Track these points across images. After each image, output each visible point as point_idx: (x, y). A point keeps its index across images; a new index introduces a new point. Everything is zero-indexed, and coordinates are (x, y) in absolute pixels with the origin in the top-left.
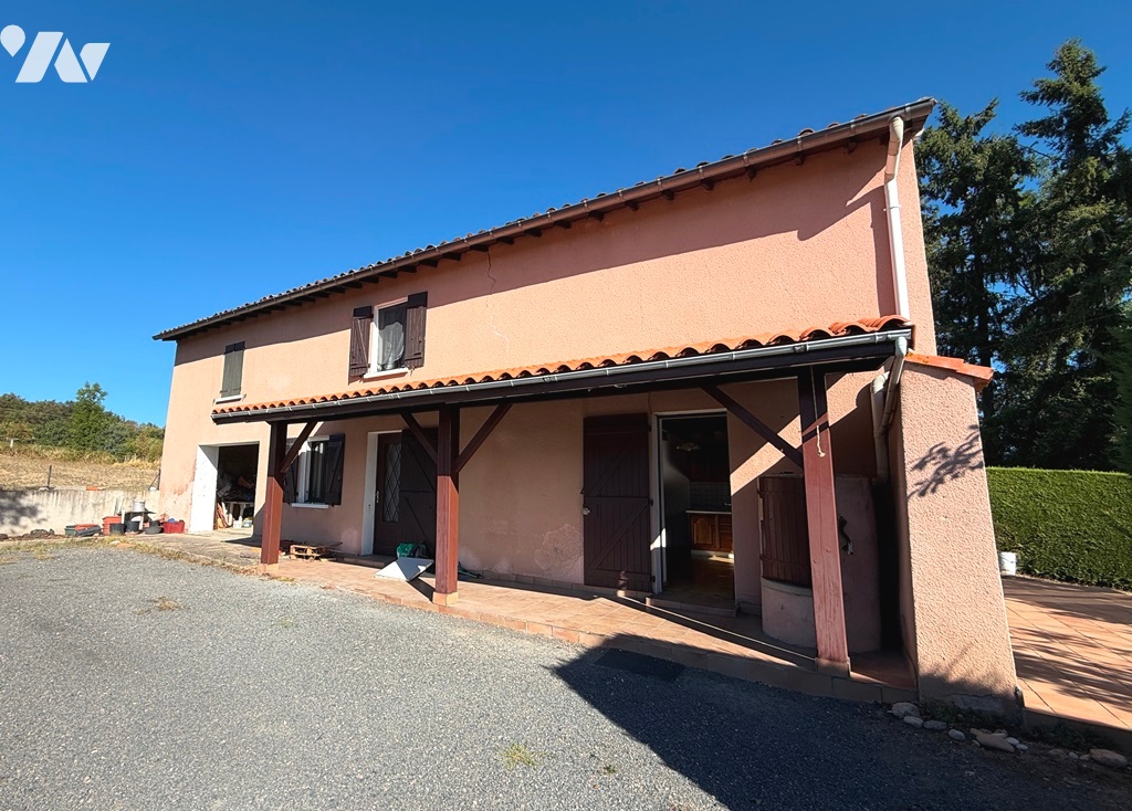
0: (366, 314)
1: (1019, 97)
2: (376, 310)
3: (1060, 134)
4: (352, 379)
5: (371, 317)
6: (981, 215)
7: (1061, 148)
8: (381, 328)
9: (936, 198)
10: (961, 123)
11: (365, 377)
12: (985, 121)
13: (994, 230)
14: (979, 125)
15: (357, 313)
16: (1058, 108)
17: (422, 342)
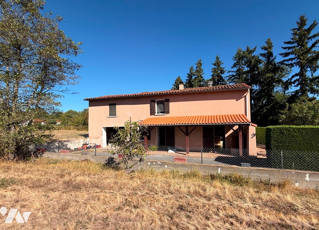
0: (154, 101)
1: (260, 48)
2: (156, 101)
3: (266, 57)
4: (151, 115)
5: (155, 102)
6: (252, 71)
7: (266, 61)
8: (157, 105)
9: (245, 66)
10: (250, 51)
11: (155, 115)
12: (254, 51)
13: (254, 75)
14: (253, 51)
15: (152, 101)
16: (266, 51)
17: (169, 109)
